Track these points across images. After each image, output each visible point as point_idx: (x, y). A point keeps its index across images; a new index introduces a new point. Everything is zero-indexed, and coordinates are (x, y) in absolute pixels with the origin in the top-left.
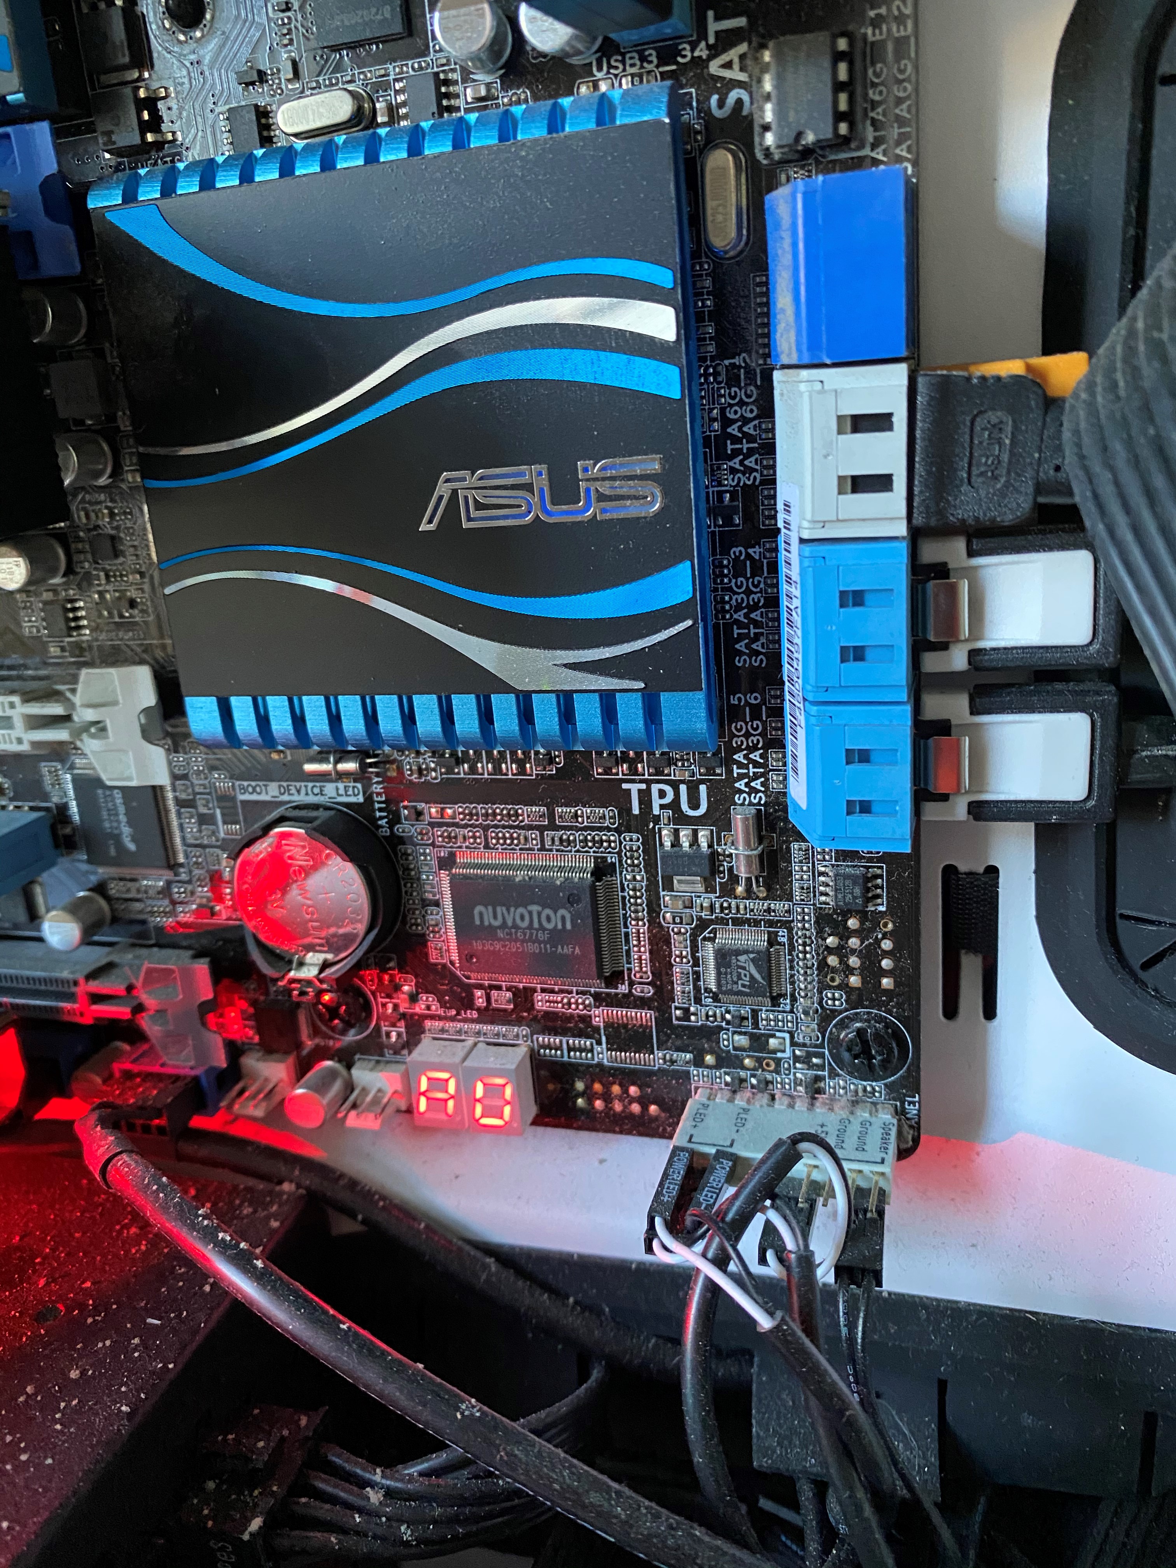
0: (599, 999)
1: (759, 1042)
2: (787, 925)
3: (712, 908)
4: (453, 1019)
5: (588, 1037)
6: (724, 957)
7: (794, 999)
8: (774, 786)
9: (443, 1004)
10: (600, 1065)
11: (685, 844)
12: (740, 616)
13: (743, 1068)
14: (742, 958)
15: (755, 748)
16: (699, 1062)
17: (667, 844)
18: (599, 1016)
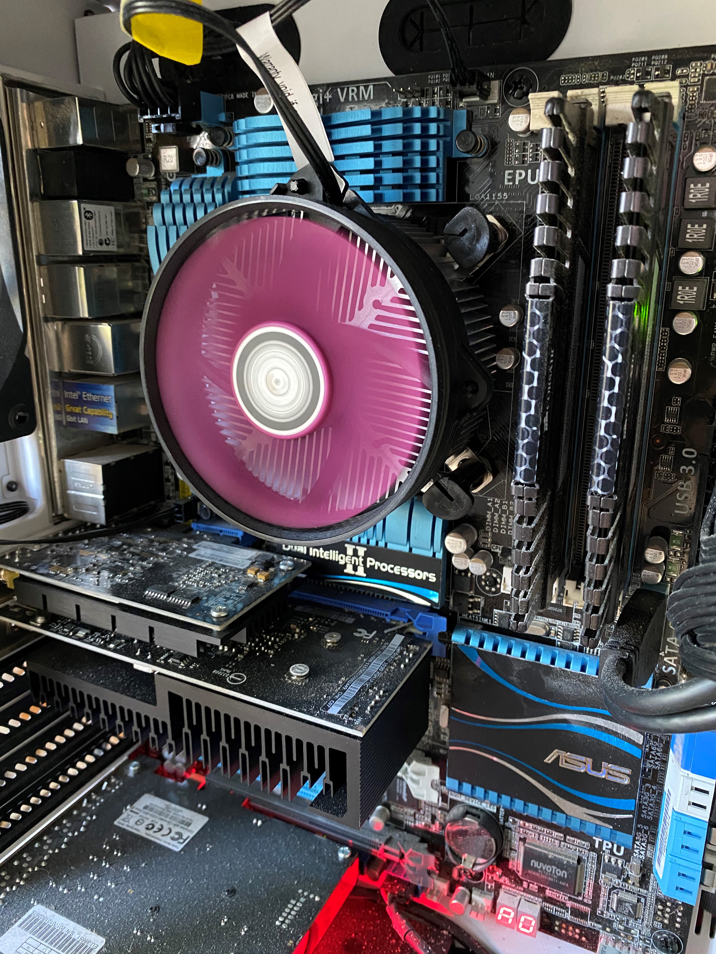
0: (570, 899)
1: (627, 930)
2: (645, 898)
3: (619, 884)
4: (513, 888)
5: (563, 908)
6: (620, 902)
7: (643, 920)
8: (648, 855)
9: (511, 882)
10: (566, 919)
11: (613, 863)
12: (646, 803)
13: (620, 935)
14: (627, 904)
15: (644, 842)
16: (604, 929)
17: (607, 861)
18: (569, 904)
